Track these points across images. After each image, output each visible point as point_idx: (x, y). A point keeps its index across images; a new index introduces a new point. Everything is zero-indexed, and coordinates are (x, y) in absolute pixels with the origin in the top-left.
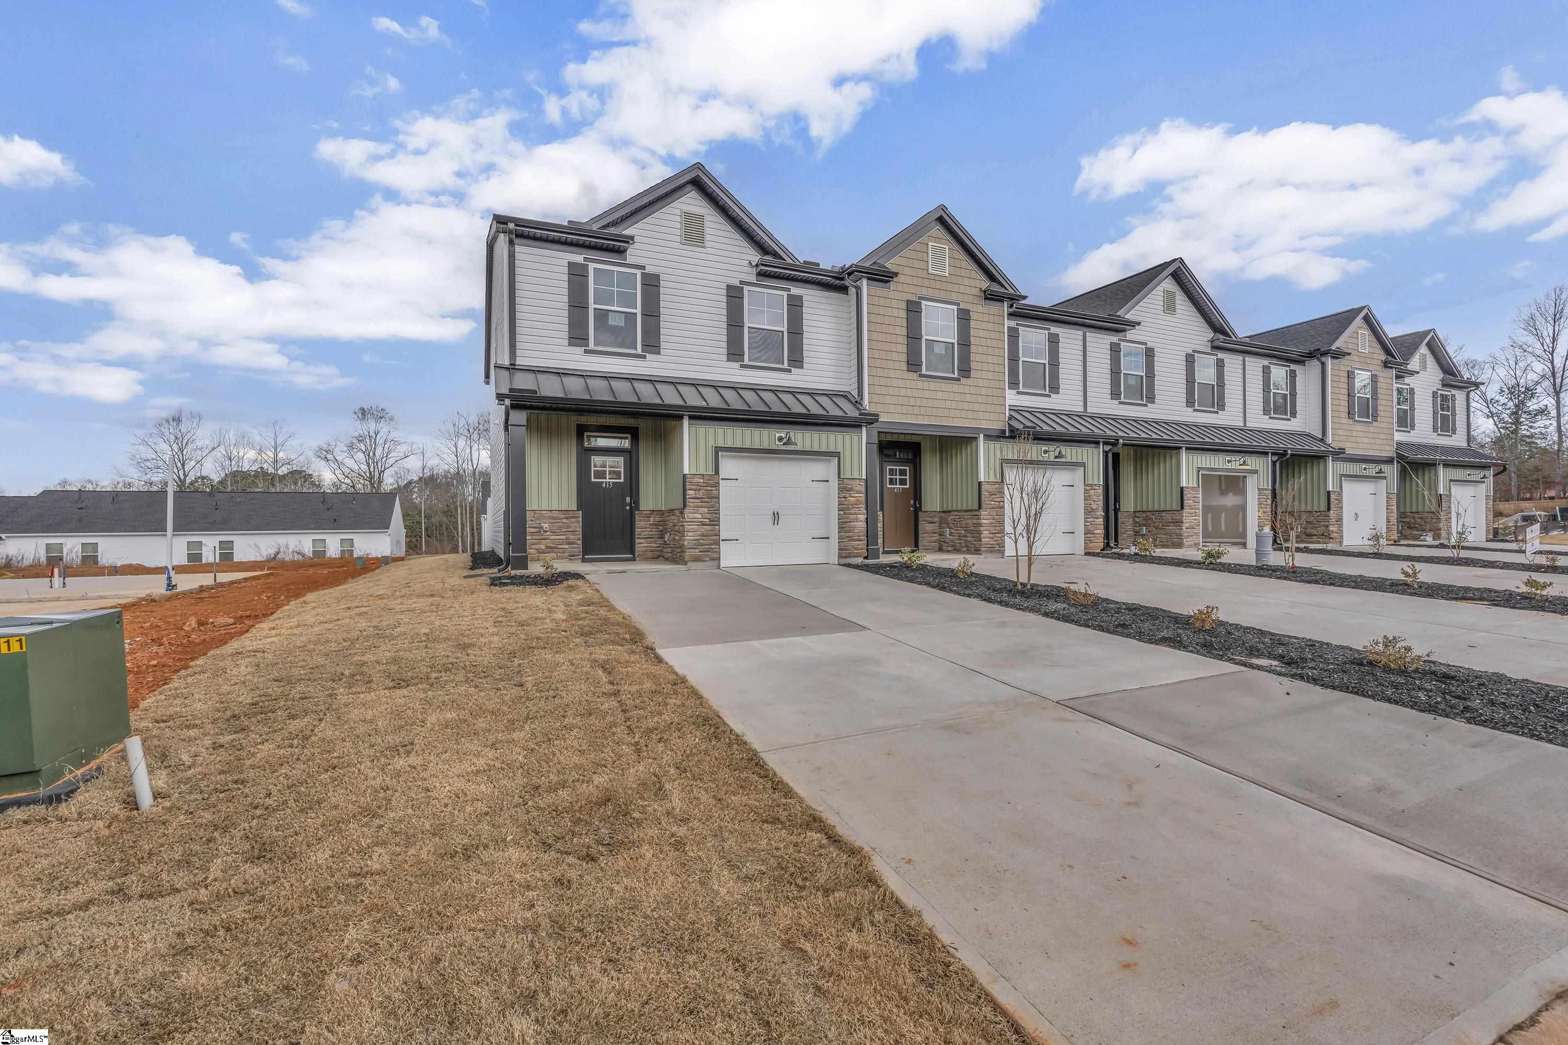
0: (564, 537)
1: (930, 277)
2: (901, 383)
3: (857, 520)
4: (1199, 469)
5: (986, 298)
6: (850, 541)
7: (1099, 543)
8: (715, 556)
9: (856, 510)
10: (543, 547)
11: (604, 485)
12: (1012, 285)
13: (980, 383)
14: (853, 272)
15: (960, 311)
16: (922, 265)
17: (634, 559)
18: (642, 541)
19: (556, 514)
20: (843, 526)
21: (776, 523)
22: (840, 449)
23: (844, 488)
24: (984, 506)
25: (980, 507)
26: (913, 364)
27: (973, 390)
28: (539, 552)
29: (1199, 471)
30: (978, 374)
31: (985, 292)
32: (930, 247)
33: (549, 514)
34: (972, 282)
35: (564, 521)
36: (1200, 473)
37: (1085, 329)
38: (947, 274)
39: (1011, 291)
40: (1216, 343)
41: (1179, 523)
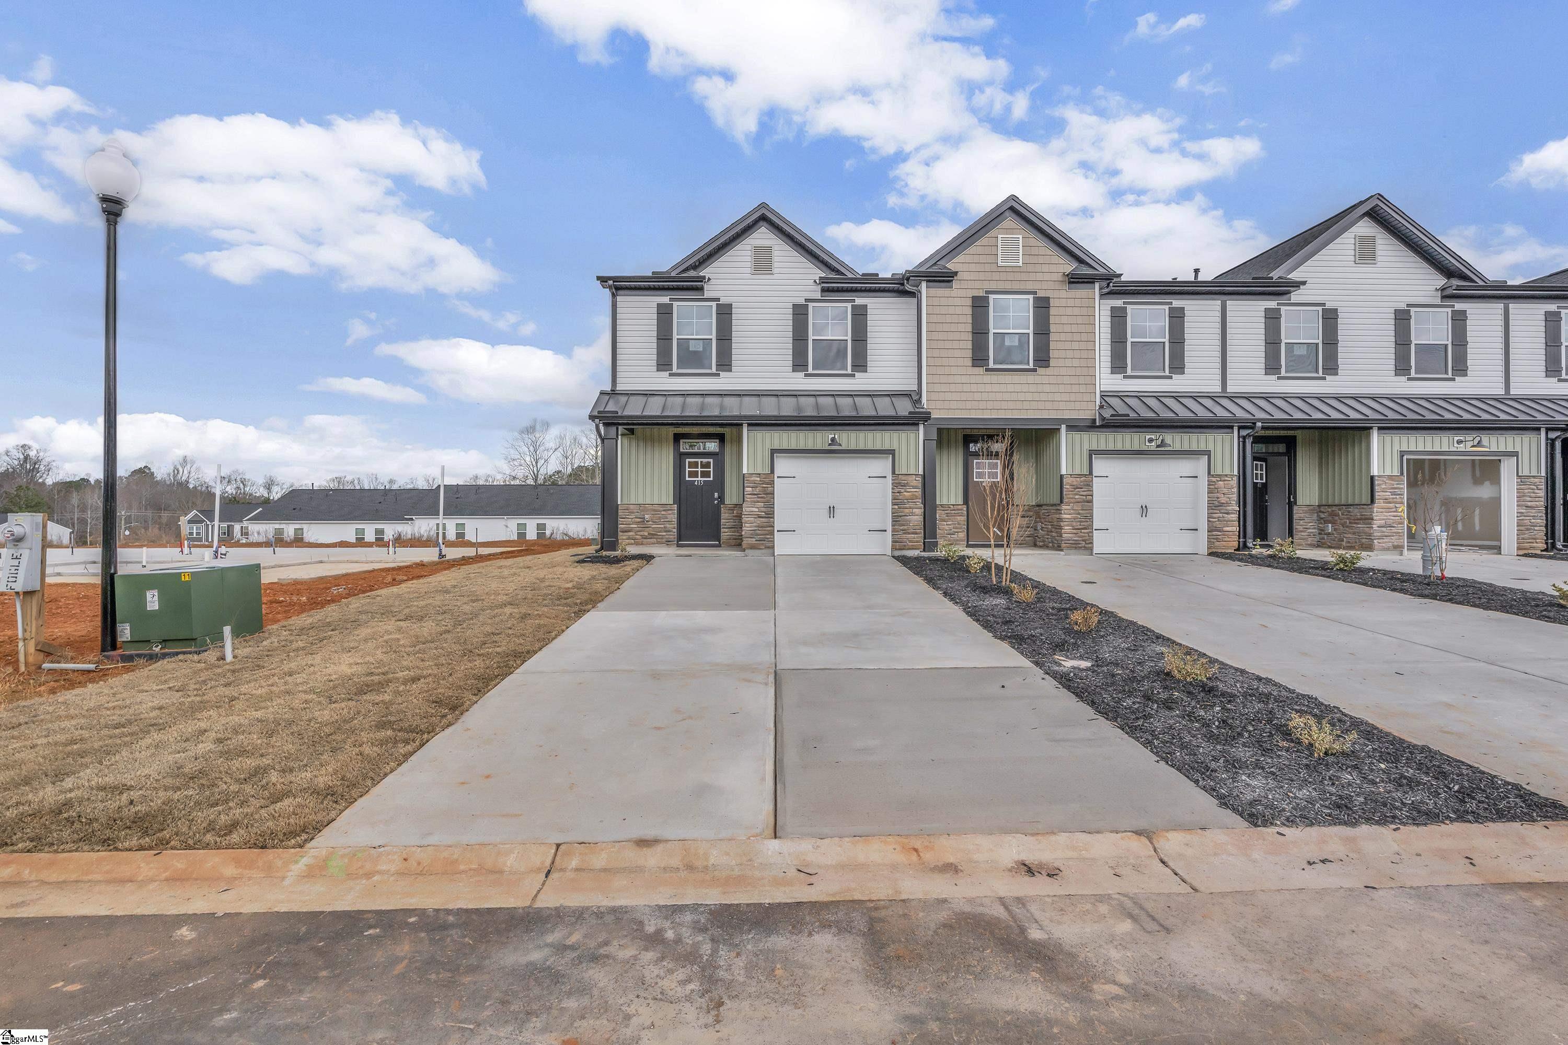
0: (662, 526)
1: (1000, 269)
2: (964, 379)
3: (913, 514)
4: (1402, 454)
5: (1070, 283)
6: (904, 534)
7: (1231, 544)
8: (770, 544)
9: (911, 505)
10: (646, 534)
11: (696, 483)
12: (1103, 265)
13: (1063, 371)
14: (908, 277)
15: (1037, 300)
16: (990, 259)
17: (719, 546)
18: (727, 530)
19: (657, 507)
20: (897, 519)
21: (832, 516)
22: (895, 447)
23: (899, 483)
24: (1065, 500)
25: (1062, 502)
26: (979, 358)
27: (1053, 380)
28: (643, 538)
29: (1402, 457)
30: (1061, 363)
31: (1068, 275)
32: (1000, 239)
33: (650, 507)
34: (1053, 268)
35: (663, 513)
36: (1405, 458)
37: (1224, 297)
38: (1020, 264)
39: (1102, 270)
40: (1449, 292)
41: (1369, 520)
